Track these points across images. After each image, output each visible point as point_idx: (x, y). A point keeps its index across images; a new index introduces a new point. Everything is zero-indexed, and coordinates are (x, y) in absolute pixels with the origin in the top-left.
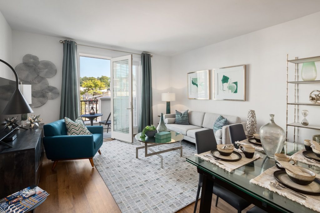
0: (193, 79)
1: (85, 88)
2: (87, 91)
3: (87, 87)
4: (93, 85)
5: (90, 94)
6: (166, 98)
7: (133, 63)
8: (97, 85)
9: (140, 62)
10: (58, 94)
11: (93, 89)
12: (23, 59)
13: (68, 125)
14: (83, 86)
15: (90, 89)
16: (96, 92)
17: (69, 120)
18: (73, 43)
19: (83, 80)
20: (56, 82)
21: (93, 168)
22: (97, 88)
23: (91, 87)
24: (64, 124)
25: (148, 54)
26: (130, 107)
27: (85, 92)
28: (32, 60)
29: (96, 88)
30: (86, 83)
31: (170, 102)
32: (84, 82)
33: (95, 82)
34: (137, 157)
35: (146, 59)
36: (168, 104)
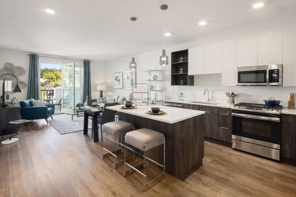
0: (116, 77)
1: (46, 80)
2: (48, 82)
3: (48, 79)
4: (54, 77)
5: (51, 85)
6: (99, 88)
7: (75, 66)
8: (58, 77)
9: (83, 65)
10: (26, 85)
11: (54, 81)
12: (4, 66)
13: (33, 102)
14: (44, 77)
15: (51, 81)
16: (58, 83)
17: (33, 100)
18: (36, 55)
19: (44, 72)
20: (24, 78)
21: (47, 124)
22: (59, 80)
23: (52, 78)
24: (31, 102)
25: (88, 61)
26: (73, 93)
27: (46, 84)
28: (10, 66)
29: (57, 80)
30: (47, 75)
31: (102, 91)
32: (45, 73)
33: (57, 74)
34: (72, 120)
35: (87, 64)
36: (101, 92)
